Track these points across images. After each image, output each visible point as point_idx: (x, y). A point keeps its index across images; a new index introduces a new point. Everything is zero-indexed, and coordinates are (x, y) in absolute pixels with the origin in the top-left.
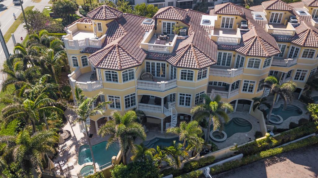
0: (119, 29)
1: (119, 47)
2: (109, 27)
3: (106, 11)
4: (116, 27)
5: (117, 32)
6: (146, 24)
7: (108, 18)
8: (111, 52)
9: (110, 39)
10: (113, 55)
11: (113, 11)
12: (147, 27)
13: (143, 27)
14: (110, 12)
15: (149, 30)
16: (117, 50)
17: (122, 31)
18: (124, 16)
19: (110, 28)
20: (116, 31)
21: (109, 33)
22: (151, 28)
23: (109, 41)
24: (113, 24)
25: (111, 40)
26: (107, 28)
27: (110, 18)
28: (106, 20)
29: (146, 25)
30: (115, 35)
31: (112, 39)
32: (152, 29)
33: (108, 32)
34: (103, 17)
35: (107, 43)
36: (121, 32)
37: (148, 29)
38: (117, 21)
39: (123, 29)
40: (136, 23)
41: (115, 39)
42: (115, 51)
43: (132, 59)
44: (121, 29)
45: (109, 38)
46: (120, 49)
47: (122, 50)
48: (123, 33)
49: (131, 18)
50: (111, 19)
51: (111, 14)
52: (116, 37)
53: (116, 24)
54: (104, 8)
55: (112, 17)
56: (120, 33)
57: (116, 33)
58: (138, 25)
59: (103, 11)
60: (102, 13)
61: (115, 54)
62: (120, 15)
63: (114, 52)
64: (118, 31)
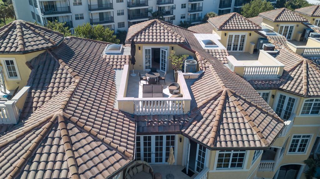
0: (60, 71)
1: (66, 121)
2: (36, 68)
3: (22, 32)
4: (51, 67)
5: (55, 79)
6: (112, 54)
7: (30, 48)
8: (45, 141)
9: (39, 97)
10: (54, 149)
11: (42, 32)
12: (115, 60)
13: (107, 60)
14: (33, 35)
15: (121, 66)
16: (63, 132)
17: (67, 74)
18: (66, 42)
19: (37, 70)
20: (54, 76)
21: (36, 81)
22: (125, 62)
23: (38, 102)
24: (44, 60)
25: (41, 99)
26: (30, 71)
27: (35, 47)
28: (25, 52)
29: (112, 56)
30: (51, 85)
31: (45, 97)
32: (127, 63)
33: (34, 79)
34: (17, 47)
35: (32, 108)
36: (66, 78)
37: (119, 63)
38: (53, 54)
39: (70, 70)
40: (93, 55)
41: (54, 94)
42: (57, 134)
43: (108, 149)
44: (64, 71)
45: (37, 94)
46: (70, 125)
47: (76, 130)
48: (71, 78)
49: (82, 45)
50: (38, 50)
51: (35, 39)
52: (55, 89)
53: (51, 61)
54: (18, 27)
55: (40, 46)
56: (63, 80)
57: (52, 80)
58: (97, 57)
59: (15, 33)
60: (13, 37)
61: (59, 146)
62: (58, 40)
63: (53, 138)
64: (58, 76)
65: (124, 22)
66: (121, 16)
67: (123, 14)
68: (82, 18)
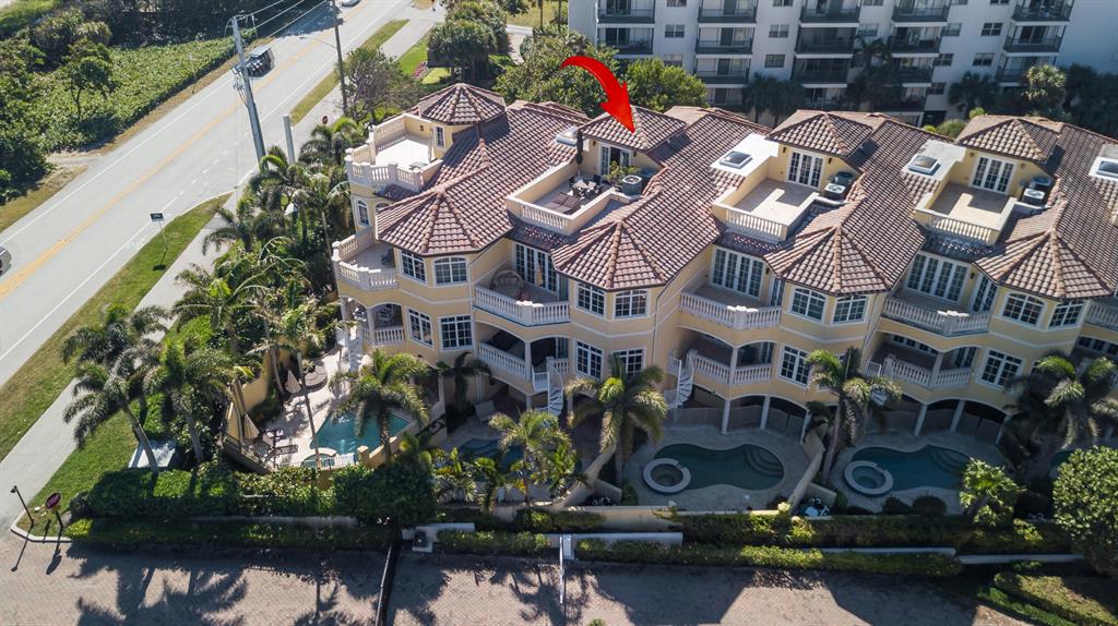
65: (784, 56)
66: (779, 41)
67: (785, 34)
68: (681, 34)
